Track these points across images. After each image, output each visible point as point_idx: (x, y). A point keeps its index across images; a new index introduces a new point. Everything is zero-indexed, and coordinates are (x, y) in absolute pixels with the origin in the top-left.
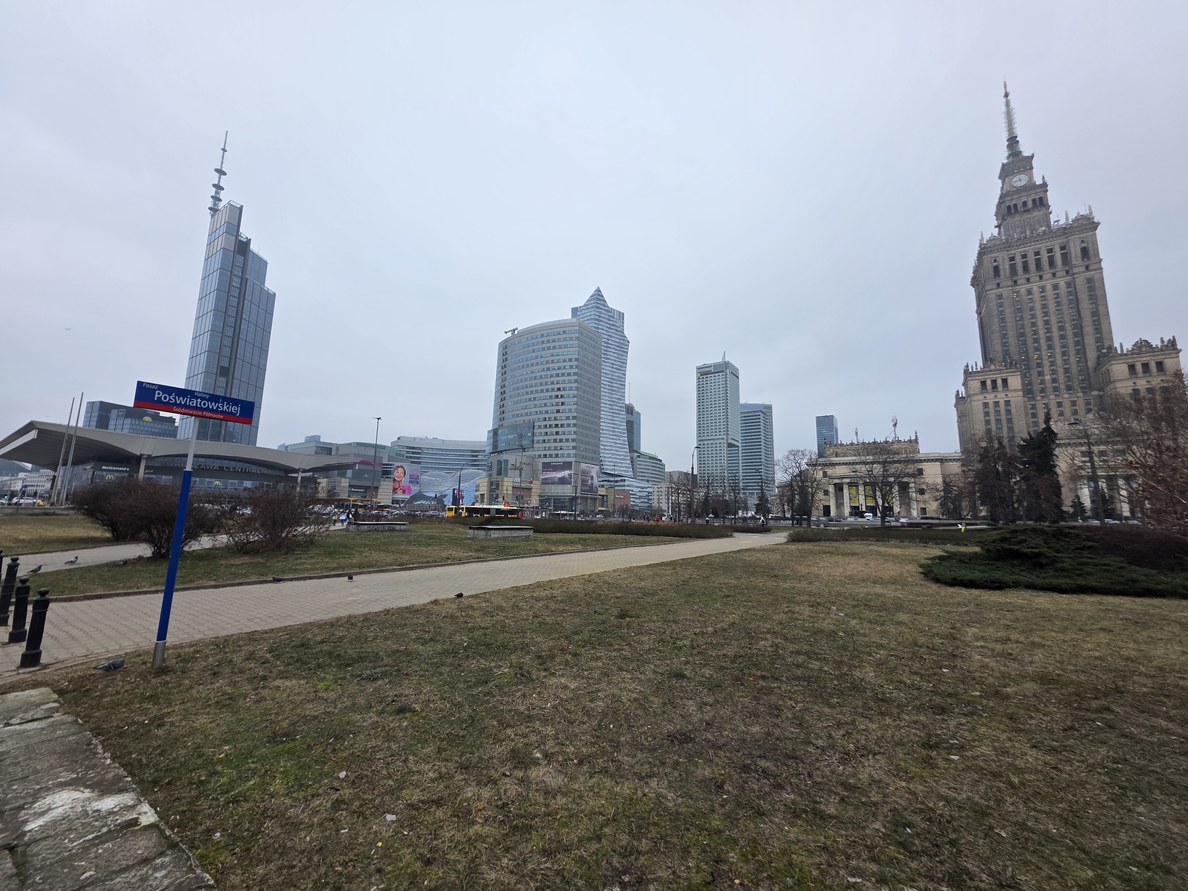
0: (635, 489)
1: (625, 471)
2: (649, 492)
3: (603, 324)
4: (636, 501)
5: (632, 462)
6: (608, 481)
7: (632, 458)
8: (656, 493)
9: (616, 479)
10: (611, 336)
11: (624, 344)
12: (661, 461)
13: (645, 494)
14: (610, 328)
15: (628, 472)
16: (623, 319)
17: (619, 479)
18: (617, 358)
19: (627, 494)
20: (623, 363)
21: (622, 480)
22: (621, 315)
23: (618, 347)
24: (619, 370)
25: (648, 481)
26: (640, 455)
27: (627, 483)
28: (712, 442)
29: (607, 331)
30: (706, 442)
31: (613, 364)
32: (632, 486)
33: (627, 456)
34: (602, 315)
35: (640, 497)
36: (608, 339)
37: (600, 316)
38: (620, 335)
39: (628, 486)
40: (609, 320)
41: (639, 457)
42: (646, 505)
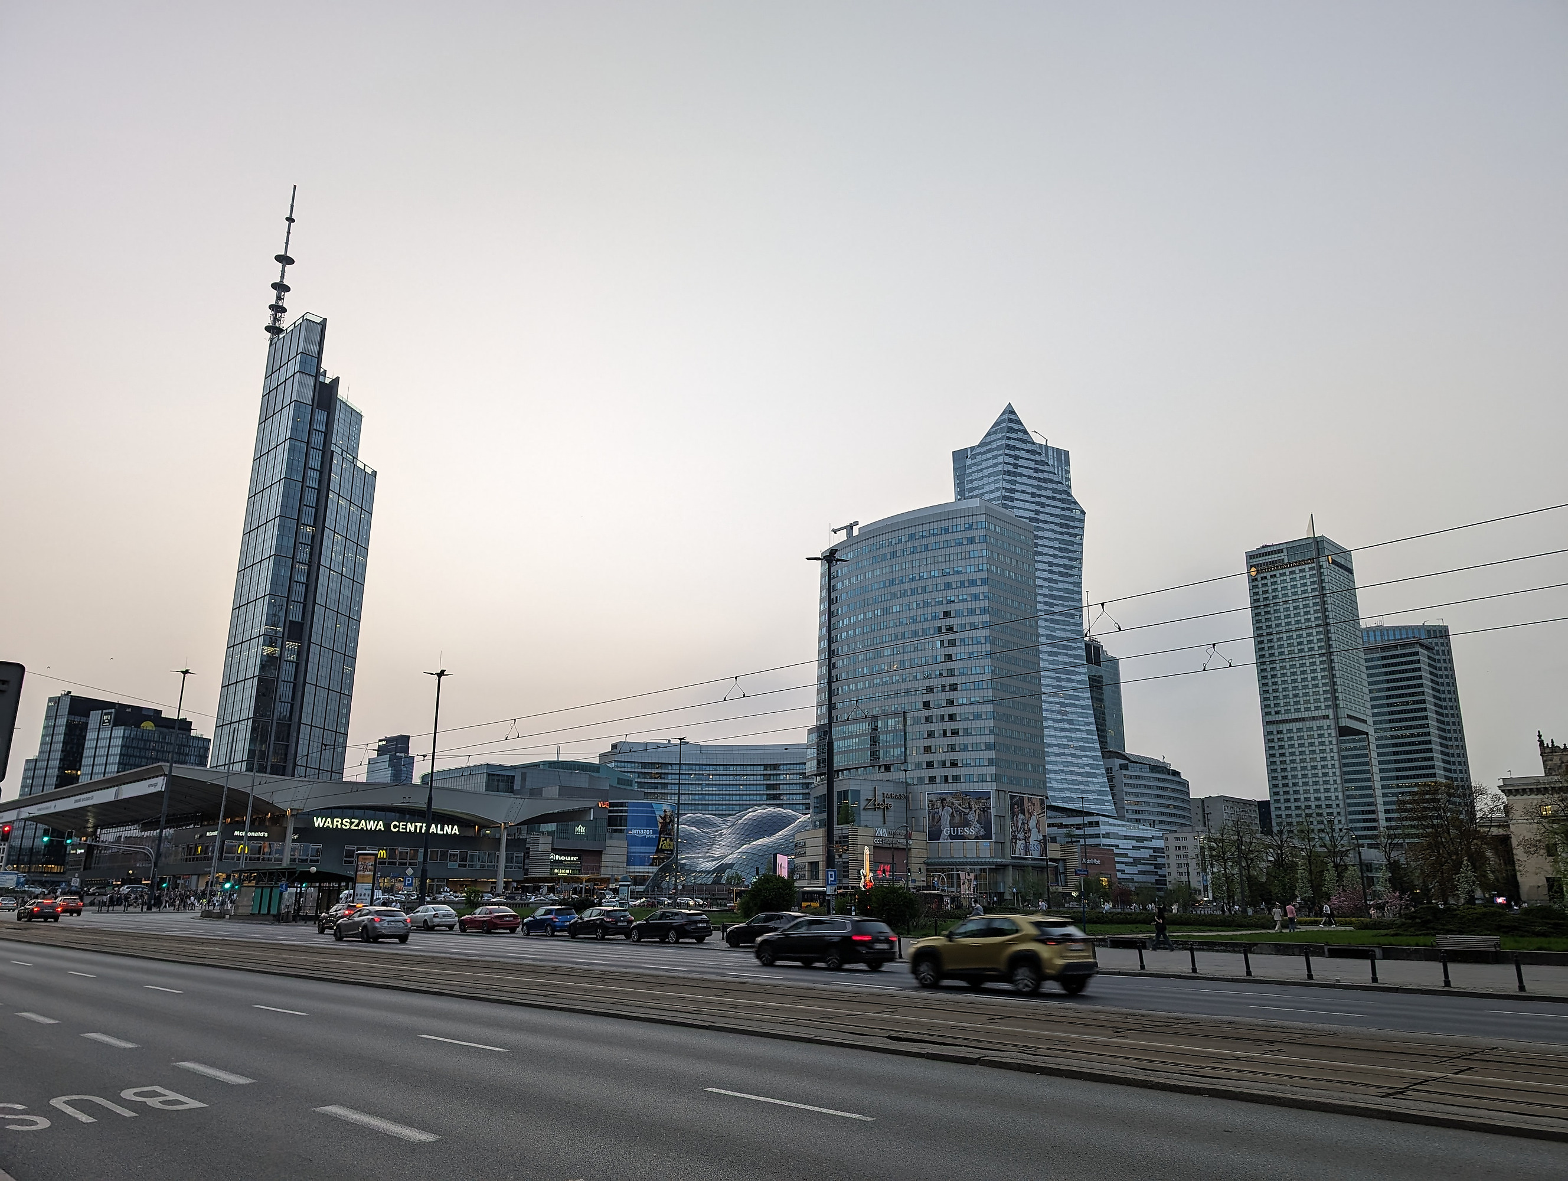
0: (1122, 843)
1: (1098, 802)
2: (1155, 849)
3: (1025, 480)
4: (1128, 869)
5: (1110, 779)
6: (1061, 826)
7: (1109, 770)
8: (1172, 853)
9: (1078, 820)
10: (1043, 505)
11: (1074, 519)
12: (1176, 774)
13: (1146, 854)
14: (1040, 488)
15: (1102, 802)
16: (1068, 463)
17: (1087, 819)
18: (1061, 549)
19: (1109, 855)
20: (1075, 559)
21: (1091, 824)
22: (1063, 457)
23: (1061, 525)
24: (1066, 575)
25: (1152, 823)
26: (1129, 762)
27: (1103, 829)
28: (1300, 725)
29: (1033, 495)
30: (1284, 727)
31: (1051, 564)
32: (1117, 836)
33: (1097, 767)
34: (1021, 462)
35: (1136, 861)
36: (1037, 512)
37: (1016, 466)
38: (1063, 501)
39: (1107, 835)
40: (1036, 470)
41: (1124, 767)
42: (1153, 878)
